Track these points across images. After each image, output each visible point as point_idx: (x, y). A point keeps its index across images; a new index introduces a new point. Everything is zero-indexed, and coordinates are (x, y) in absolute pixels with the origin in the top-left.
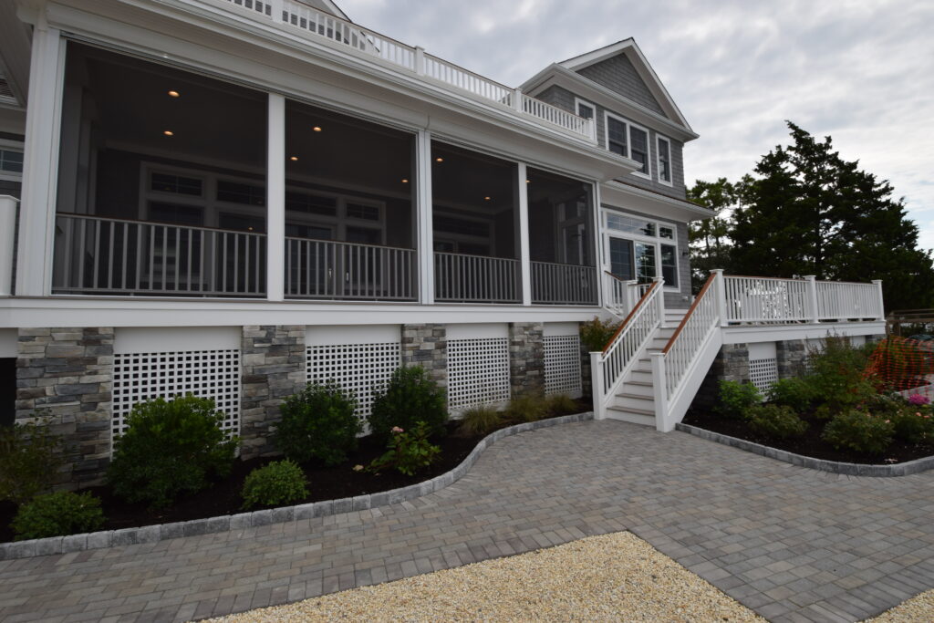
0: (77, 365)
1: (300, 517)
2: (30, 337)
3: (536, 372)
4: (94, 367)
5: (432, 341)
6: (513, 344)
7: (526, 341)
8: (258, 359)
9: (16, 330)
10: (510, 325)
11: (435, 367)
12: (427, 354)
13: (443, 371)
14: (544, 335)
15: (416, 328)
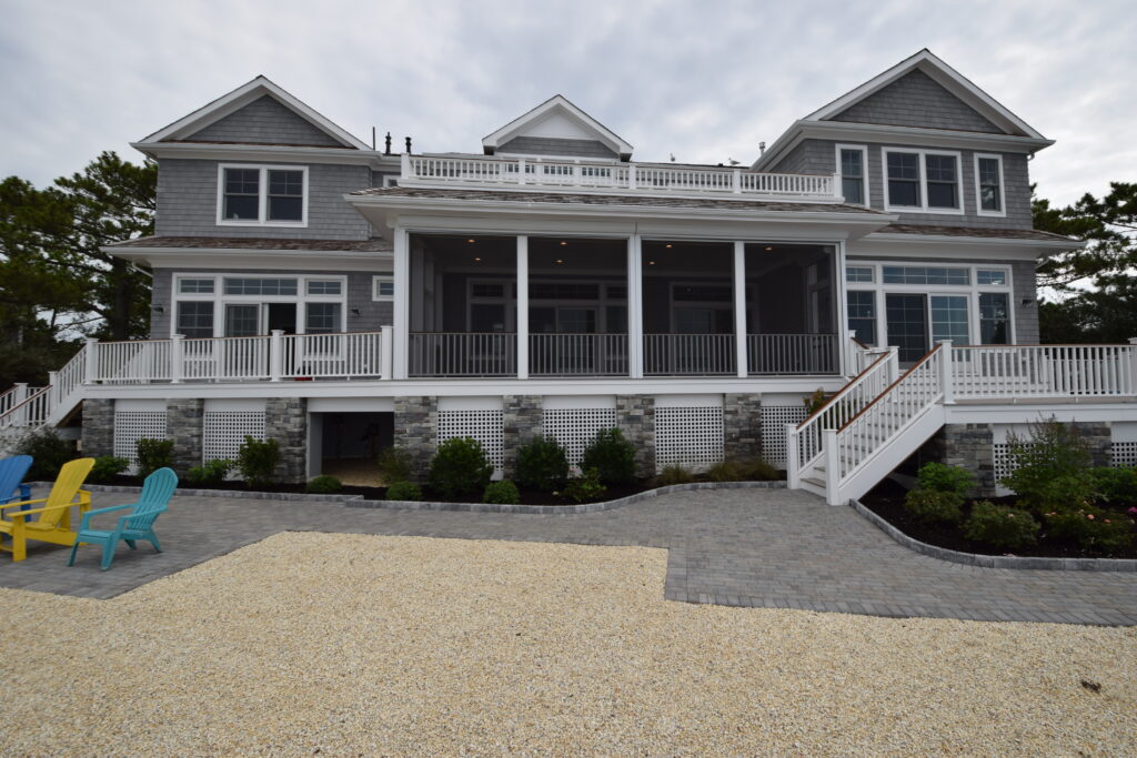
0: (421, 417)
1: (504, 511)
2: (398, 401)
3: (752, 440)
4: (427, 418)
5: (641, 408)
6: (726, 412)
7: (740, 411)
8: (512, 417)
9: (393, 397)
10: (724, 395)
11: (644, 429)
12: (636, 419)
13: (651, 433)
14: (762, 405)
15: (627, 397)
